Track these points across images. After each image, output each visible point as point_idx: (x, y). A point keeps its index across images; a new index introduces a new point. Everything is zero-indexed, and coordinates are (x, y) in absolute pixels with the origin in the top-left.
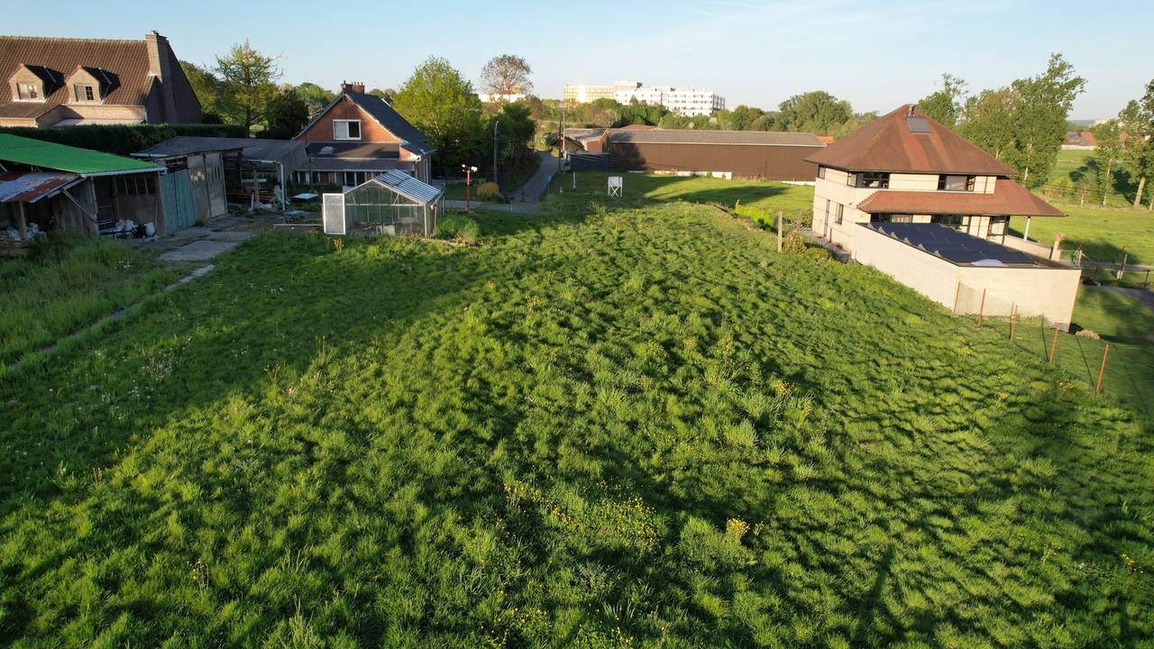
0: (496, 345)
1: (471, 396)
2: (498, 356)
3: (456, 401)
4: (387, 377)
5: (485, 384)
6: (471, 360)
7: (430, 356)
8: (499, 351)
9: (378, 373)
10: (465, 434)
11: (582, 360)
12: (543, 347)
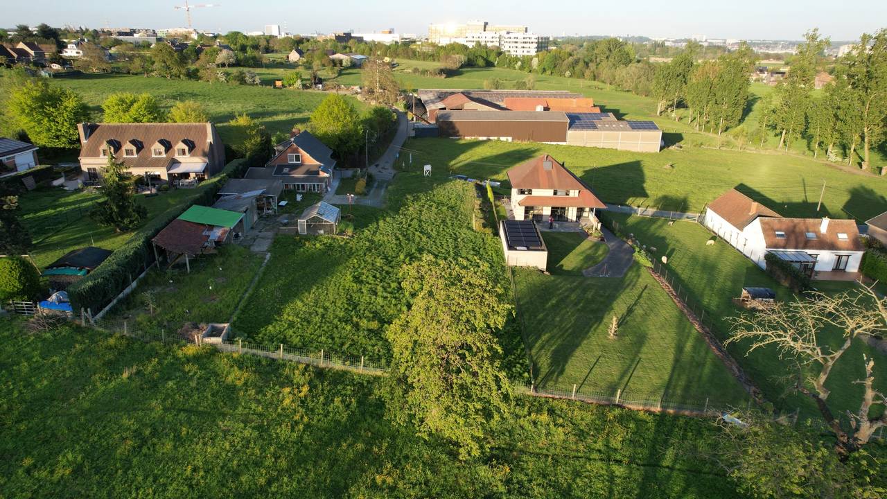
0: (355, 285)
1: (348, 300)
2: (355, 288)
3: (345, 301)
4: (329, 295)
5: (351, 296)
6: (348, 290)
7: (338, 289)
8: (356, 286)
9: (327, 294)
10: (346, 309)
11: (376, 289)
12: (367, 285)
